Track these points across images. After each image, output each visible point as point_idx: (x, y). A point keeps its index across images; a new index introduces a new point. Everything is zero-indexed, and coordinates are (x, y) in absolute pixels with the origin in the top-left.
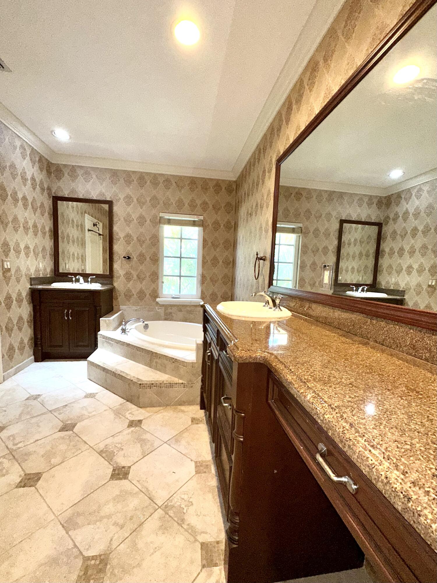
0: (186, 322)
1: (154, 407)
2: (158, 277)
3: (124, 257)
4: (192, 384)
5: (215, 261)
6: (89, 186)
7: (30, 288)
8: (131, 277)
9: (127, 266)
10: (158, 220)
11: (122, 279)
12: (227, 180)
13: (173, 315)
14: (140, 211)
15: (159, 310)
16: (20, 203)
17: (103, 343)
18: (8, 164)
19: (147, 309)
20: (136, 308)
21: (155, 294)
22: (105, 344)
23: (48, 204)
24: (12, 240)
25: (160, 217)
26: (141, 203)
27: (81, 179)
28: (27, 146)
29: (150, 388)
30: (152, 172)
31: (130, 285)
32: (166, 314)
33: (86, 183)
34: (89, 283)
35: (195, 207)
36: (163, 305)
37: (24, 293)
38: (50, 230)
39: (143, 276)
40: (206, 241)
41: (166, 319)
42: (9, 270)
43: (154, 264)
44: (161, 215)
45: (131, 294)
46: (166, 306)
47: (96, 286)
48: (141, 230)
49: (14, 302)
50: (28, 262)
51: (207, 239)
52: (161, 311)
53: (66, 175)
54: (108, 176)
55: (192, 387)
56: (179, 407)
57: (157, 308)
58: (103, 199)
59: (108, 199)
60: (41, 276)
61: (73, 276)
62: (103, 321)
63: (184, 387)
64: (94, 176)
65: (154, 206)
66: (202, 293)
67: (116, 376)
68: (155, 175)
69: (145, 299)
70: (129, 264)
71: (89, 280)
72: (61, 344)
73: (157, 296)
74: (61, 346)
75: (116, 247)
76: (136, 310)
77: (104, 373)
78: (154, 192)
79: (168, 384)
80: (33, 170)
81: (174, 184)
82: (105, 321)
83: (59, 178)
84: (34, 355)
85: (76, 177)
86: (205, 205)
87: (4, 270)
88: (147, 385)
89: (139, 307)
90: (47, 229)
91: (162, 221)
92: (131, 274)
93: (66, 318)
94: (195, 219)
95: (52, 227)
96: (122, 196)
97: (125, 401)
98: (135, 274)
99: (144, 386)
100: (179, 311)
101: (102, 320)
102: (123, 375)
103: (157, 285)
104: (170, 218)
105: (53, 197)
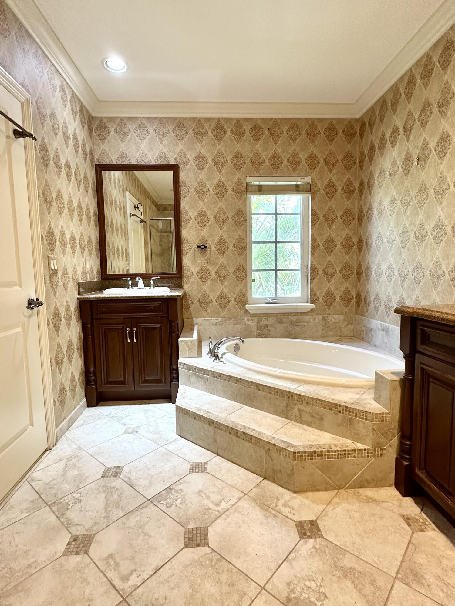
0: (289, 338)
1: (318, 490)
2: (246, 273)
3: (198, 247)
4: (381, 449)
5: (330, 245)
6: (144, 146)
7: (78, 299)
8: (207, 275)
9: (201, 259)
10: (243, 189)
11: (195, 278)
12: (346, 119)
13: (271, 329)
14: (218, 177)
15: (250, 323)
16: (64, 172)
17: (189, 377)
18: (48, 112)
19: (231, 321)
20: (217, 321)
21: (242, 300)
22: (193, 379)
23: (91, 174)
24: (56, 227)
25: (247, 184)
26: (218, 164)
27: (133, 135)
28: (67, 88)
29: (312, 459)
30: (233, 116)
31: (206, 287)
32: (259, 328)
33: (140, 142)
34: (152, 287)
35: (298, 164)
36: (254, 315)
37: (73, 306)
38: (94, 213)
39: (224, 273)
40: (316, 214)
41: (259, 336)
42: (55, 272)
43: (240, 255)
44: (249, 180)
45: (208, 301)
46: (259, 317)
47: (163, 291)
48: (220, 205)
49: (63, 320)
50: (75, 260)
51: (318, 212)
52: (252, 323)
53: (113, 132)
54: (171, 128)
55: (381, 455)
56: (361, 490)
57: (246, 319)
58: (165, 162)
59: (172, 162)
60: (89, 280)
61: (129, 279)
62: (183, 343)
63: (368, 456)
64: (151, 131)
65: (238, 168)
66: (313, 293)
67: (239, 435)
68: (238, 120)
69: (228, 307)
70: (204, 256)
71: (152, 282)
72: (122, 379)
73: (246, 301)
74: (123, 383)
75: (185, 233)
76: (216, 324)
77: (211, 429)
78: (238, 147)
79: (341, 451)
80: (74, 124)
81: (266, 132)
82: (187, 342)
83: (102, 138)
84: (86, 396)
85: (126, 134)
86: (312, 160)
87: (51, 272)
88: (307, 454)
89: (220, 319)
90: (92, 212)
91: (250, 189)
92: (207, 270)
93: (129, 341)
94: (299, 183)
95: (96, 209)
96: (191, 156)
97: (261, 479)
98: (212, 270)
99: (302, 456)
100: (279, 322)
101: (182, 341)
102: (252, 434)
103: (246, 285)
104: (262, 183)
105: (96, 165)
